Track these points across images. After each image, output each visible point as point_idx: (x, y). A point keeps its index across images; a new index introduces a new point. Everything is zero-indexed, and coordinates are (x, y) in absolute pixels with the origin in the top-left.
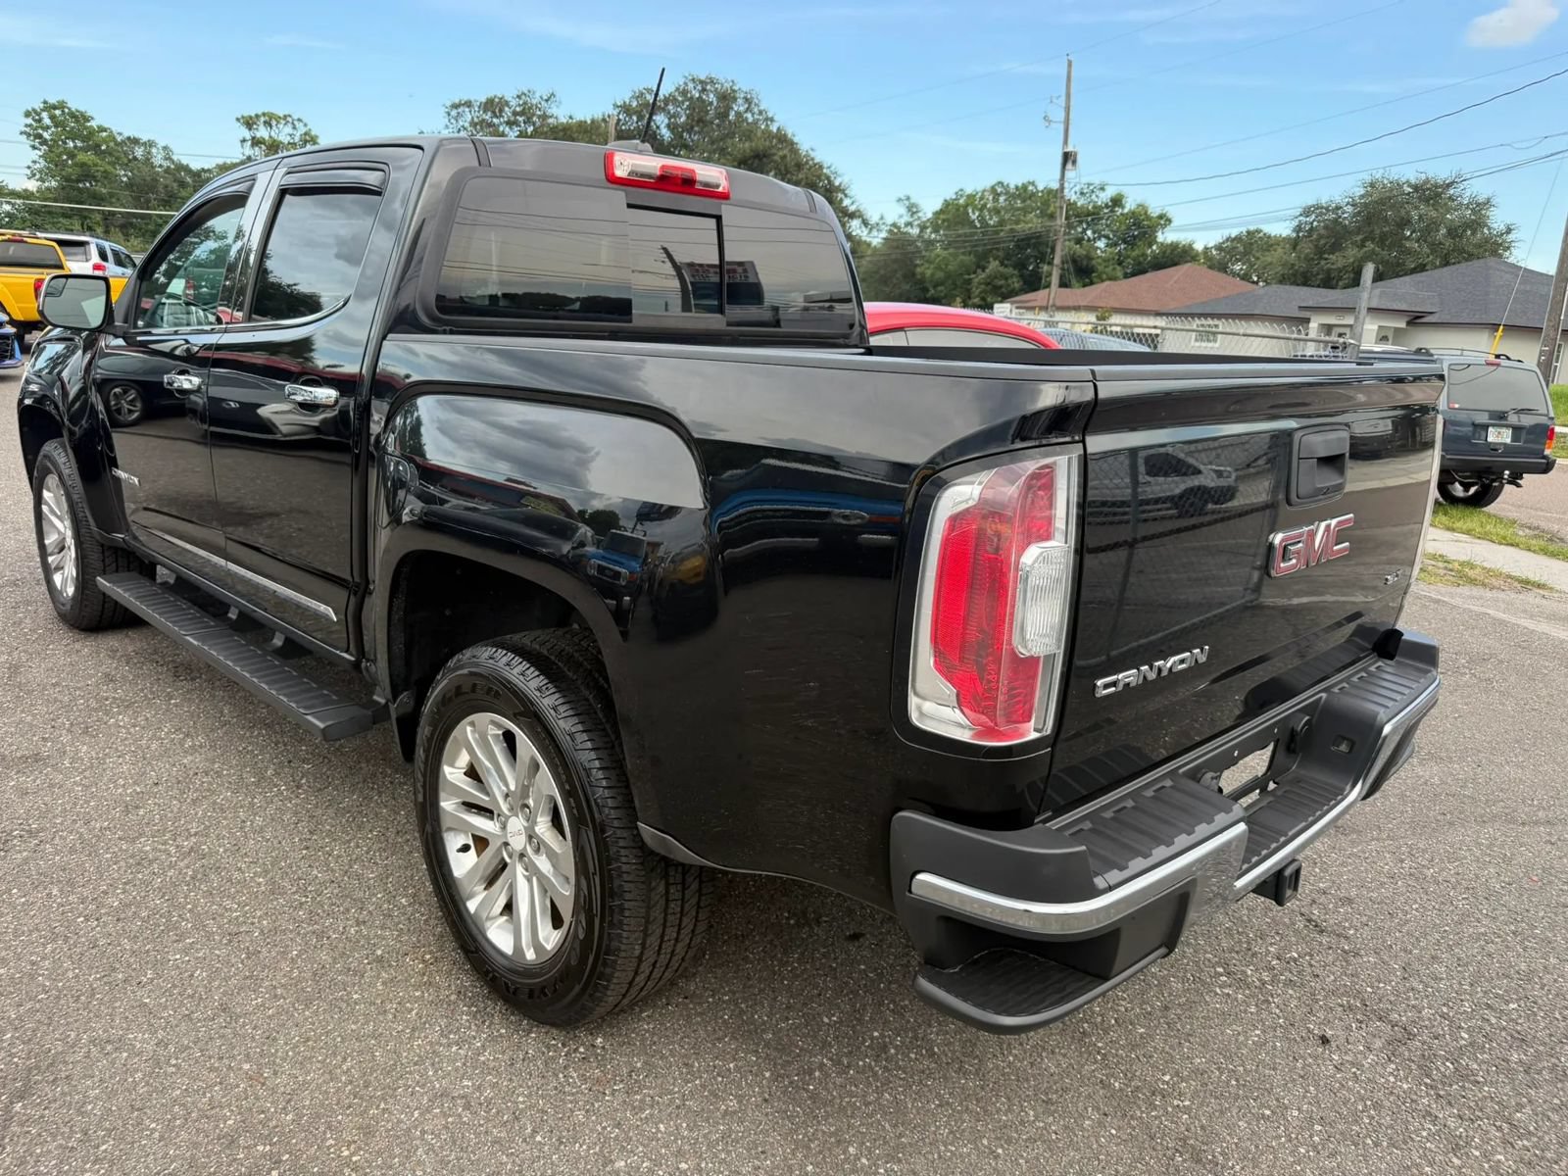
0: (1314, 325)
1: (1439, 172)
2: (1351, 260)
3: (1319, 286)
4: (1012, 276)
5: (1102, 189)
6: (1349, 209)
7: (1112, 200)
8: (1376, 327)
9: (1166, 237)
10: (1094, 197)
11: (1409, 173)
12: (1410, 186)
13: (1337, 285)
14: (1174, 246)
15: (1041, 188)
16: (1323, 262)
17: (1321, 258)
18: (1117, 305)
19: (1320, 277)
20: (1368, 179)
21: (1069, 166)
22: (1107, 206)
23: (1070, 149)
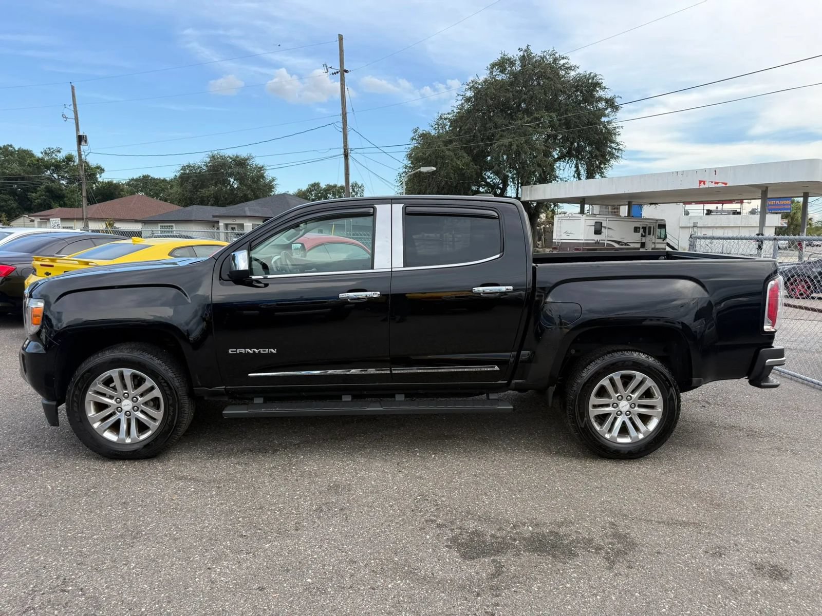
0: (221, 224)
1: (243, 153)
2: (212, 192)
3: (198, 204)
4: (9, 200)
5: (59, 152)
6: (204, 168)
7: (66, 158)
8: (251, 225)
9: (103, 178)
10: (54, 155)
11: (230, 153)
12: (231, 158)
13: (208, 203)
14: (110, 184)
15: (17, 149)
16: (199, 193)
17: (197, 191)
18: (117, 217)
19: (198, 200)
20: (210, 154)
21: (83, 143)
22: (64, 161)
23: (81, 134)
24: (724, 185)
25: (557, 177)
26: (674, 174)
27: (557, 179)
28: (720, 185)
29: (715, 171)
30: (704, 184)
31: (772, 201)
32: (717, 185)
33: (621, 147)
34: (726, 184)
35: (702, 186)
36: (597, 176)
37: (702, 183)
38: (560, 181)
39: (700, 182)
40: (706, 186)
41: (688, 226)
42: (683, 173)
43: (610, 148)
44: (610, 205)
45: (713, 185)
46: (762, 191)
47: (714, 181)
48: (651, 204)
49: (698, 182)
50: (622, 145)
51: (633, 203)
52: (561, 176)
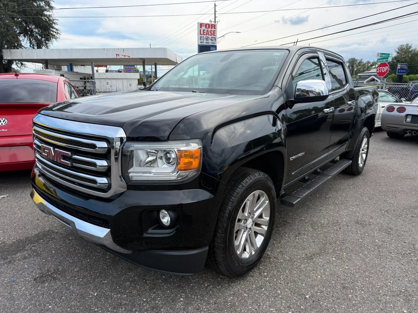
24: (128, 57)
25: (22, 46)
26: (103, 49)
27: (22, 47)
28: (127, 57)
29: (123, 50)
30: (119, 56)
31: (128, 66)
32: (125, 57)
33: (59, 32)
34: (129, 57)
35: (118, 57)
36: (44, 48)
37: (118, 55)
38: (24, 48)
39: (117, 55)
40: (120, 57)
41: (99, 78)
42: (107, 49)
43: (52, 32)
44: (56, 65)
45: (123, 57)
46: (143, 61)
47: (123, 55)
48: (81, 65)
49: (116, 55)
50: (60, 31)
51: (73, 65)
52: (25, 46)
